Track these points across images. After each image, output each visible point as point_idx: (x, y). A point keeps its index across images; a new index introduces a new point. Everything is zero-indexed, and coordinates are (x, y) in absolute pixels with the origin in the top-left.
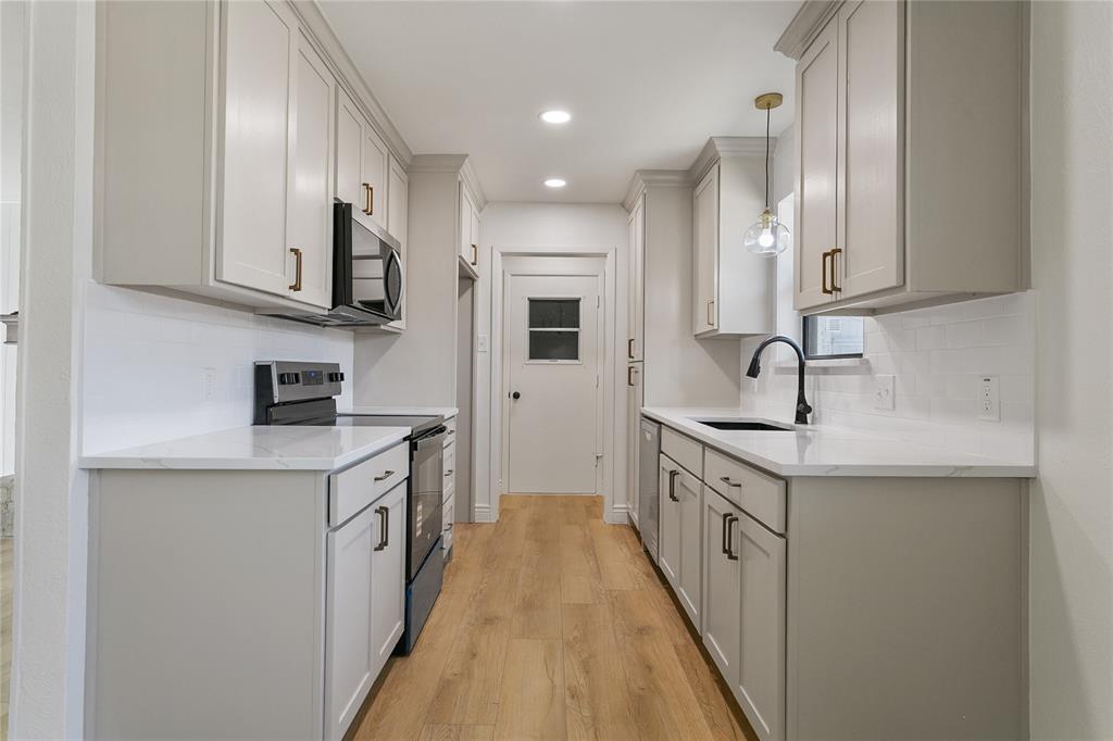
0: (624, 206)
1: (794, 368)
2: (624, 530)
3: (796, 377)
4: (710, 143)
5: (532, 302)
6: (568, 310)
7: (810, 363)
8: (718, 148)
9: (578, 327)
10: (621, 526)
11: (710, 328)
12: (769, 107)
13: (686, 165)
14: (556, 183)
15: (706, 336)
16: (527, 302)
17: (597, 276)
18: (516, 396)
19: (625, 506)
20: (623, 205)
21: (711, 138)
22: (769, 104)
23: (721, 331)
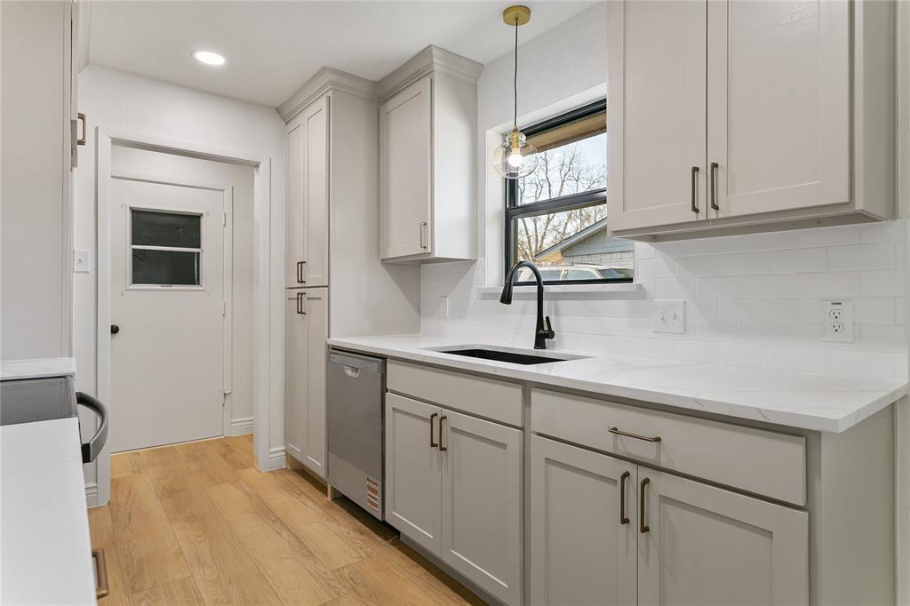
0: (284, 113)
1: (498, 294)
2: (288, 477)
3: (535, 303)
4: (427, 52)
5: (136, 213)
6: (186, 227)
7: (515, 289)
8: (435, 60)
9: (199, 247)
10: (281, 471)
11: (422, 251)
12: (517, 22)
13: (376, 75)
14: (210, 58)
15: (396, 261)
16: (129, 214)
17: (223, 190)
18: (115, 330)
19: (284, 448)
20: (278, 110)
21: (430, 46)
22: (517, 19)
23: (436, 256)
